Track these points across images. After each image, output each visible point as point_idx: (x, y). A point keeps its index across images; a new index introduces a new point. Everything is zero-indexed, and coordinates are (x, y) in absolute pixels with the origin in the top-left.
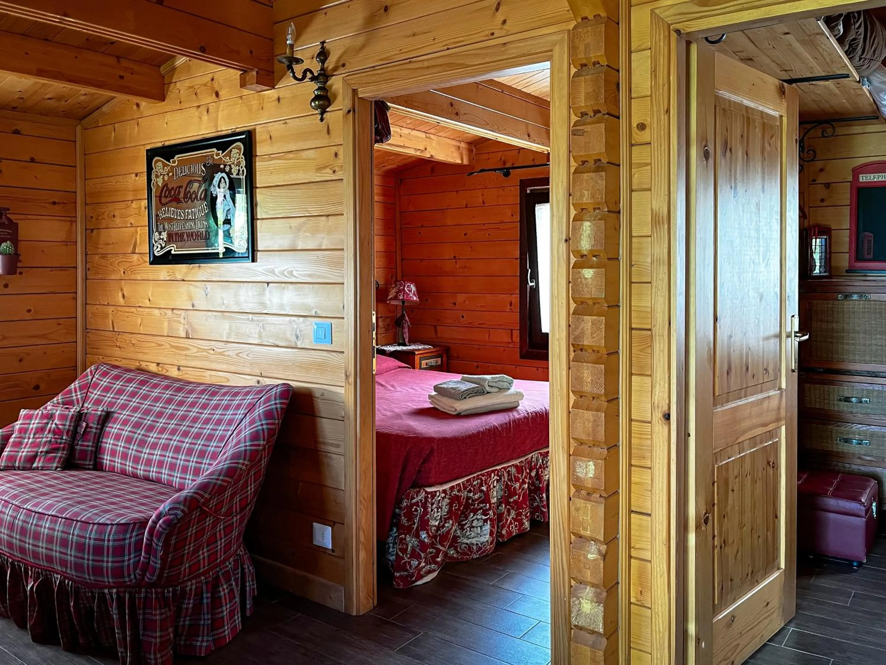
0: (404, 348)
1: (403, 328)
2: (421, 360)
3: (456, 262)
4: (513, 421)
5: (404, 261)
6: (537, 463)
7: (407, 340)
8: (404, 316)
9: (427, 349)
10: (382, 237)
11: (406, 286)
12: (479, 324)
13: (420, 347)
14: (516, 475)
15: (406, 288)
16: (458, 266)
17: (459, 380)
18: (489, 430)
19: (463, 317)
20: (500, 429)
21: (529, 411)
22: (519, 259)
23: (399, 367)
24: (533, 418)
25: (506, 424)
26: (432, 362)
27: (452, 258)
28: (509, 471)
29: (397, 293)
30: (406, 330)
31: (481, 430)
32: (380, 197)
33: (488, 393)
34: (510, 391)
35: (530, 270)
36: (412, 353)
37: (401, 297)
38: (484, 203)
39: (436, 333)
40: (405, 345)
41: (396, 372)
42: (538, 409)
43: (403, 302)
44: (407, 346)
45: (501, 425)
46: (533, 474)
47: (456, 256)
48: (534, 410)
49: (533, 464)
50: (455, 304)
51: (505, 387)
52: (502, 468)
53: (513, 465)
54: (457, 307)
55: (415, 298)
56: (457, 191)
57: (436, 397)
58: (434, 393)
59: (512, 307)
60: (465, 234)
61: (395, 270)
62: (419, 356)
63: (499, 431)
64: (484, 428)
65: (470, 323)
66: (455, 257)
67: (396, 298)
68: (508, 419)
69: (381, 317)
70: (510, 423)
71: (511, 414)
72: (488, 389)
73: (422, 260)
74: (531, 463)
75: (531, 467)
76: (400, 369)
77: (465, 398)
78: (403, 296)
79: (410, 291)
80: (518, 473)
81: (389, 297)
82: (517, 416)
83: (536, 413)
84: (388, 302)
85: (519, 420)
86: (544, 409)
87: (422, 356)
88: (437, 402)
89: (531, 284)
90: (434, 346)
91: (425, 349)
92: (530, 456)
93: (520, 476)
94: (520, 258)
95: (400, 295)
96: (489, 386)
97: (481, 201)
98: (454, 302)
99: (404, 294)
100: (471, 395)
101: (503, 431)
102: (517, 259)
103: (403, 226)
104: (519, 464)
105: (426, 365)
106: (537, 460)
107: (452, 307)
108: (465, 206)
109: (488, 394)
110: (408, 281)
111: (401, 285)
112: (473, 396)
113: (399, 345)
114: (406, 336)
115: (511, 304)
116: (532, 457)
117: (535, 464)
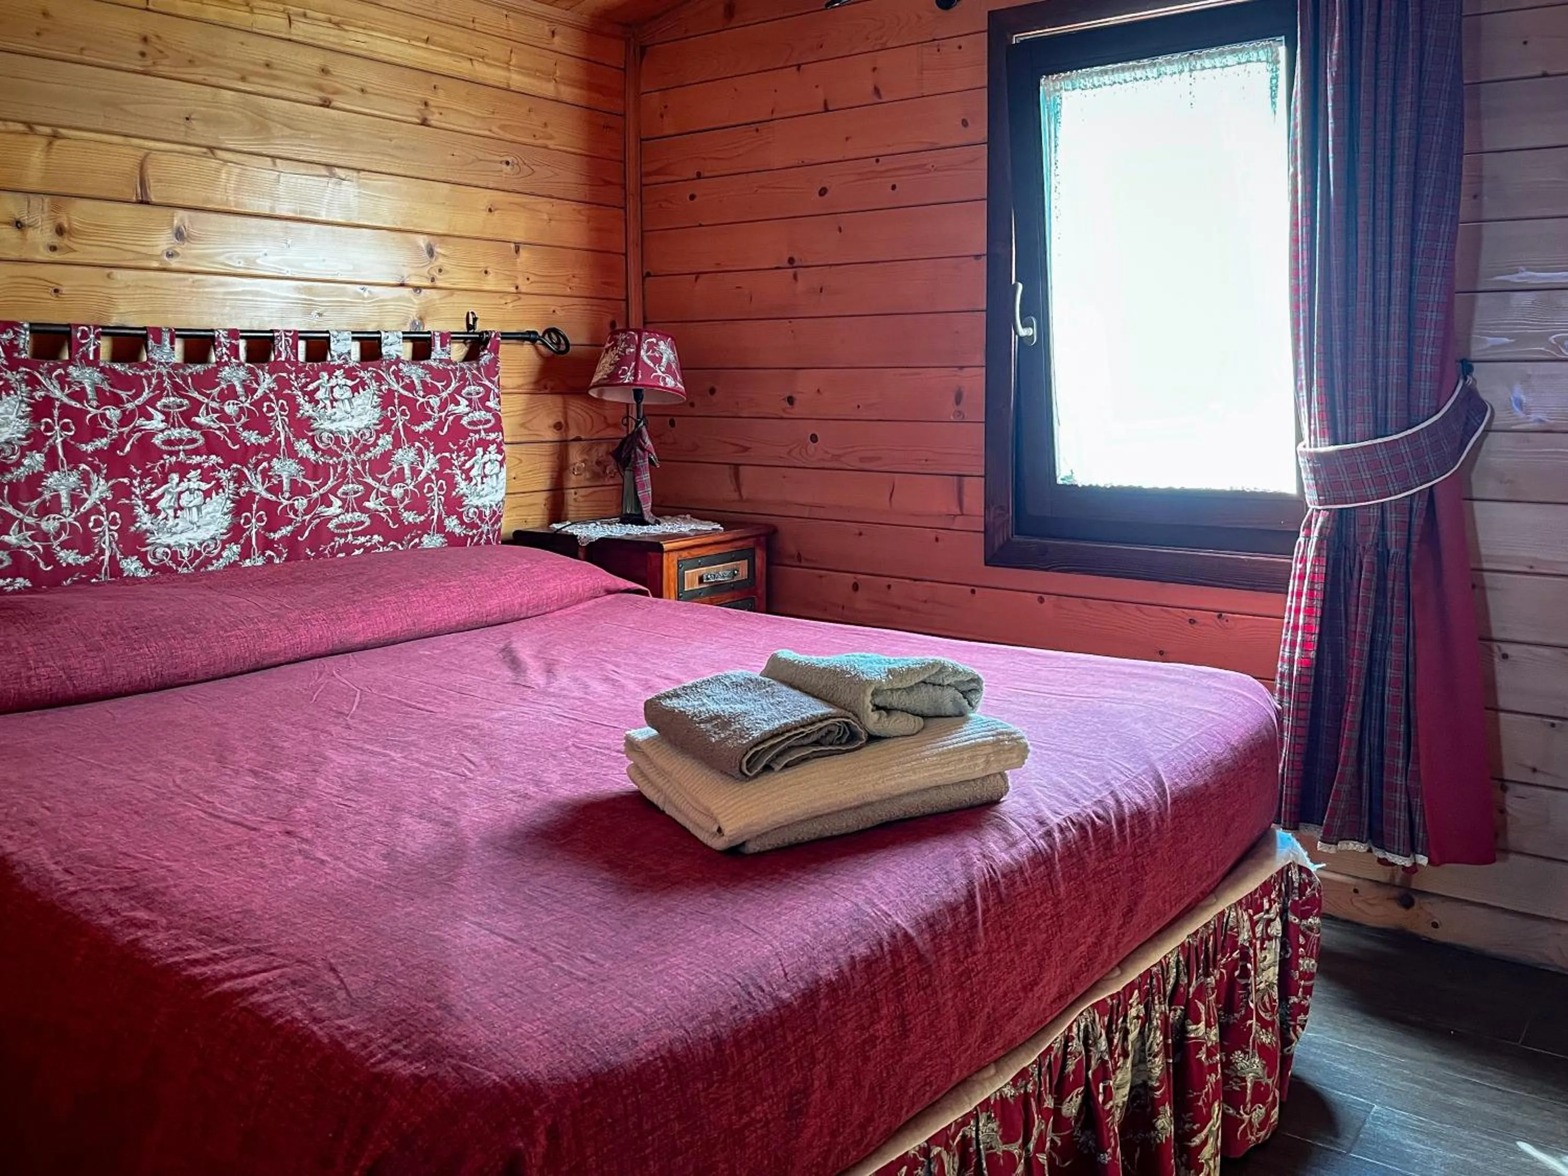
0: (635, 531)
1: (636, 471)
2: (682, 565)
3: (795, 277)
4: (984, 888)
5: (648, 279)
6: (1089, 1058)
7: (647, 507)
8: (639, 433)
9: (707, 533)
10: (581, 207)
11: (645, 346)
12: (862, 460)
13: (685, 528)
14: (1000, 1148)
15: (642, 353)
16: (800, 286)
17: (756, 675)
18: (870, 963)
19: (814, 438)
20: (923, 942)
21: (1055, 821)
22: (985, 258)
23: (609, 592)
24: (1069, 852)
25: (953, 909)
26: (720, 572)
27: (785, 263)
28: (965, 1141)
29: (618, 365)
30: (646, 477)
31: (827, 971)
32: (577, 91)
33: (873, 738)
34: (967, 728)
35: (1020, 286)
36: (654, 547)
37: (628, 378)
38: (877, 91)
39: (738, 488)
40: (640, 521)
41: (597, 605)
42: (1087, 807)
43: (638, 395)
44: (647, 523)
45: (931, 923)
46: (1071, 1108)
47: (796, 257)
48: (1071, 811)
49: (1071, 1067)
50: (791, 400)
51: (949, 708)
52: (932, 1141)
53: (985, 1105)
54: (797, 411)
55: (670, 382)
56: (799, 66)
57: (648, 751)
58: (644, 733)
59: (960, 408)
60: (823, 192)
61: (623, 304)
62: (675, 556)
63: (920, 958)
64: (843, 958)
65: (837, 457)
66: (791, 260)
67: (612, 380)
68: (960, 882)
69: (578, 439)
70: (971, 896)
71: (973, 847)
72: (873, 721)
73: (698, 274)
74: (1064, 1065)
75: (1063, 1077)
76: (609, 597)
77: (768, 768)
78: (635, 375)
79: (657, 360)
80: (1008, 1138)
81: (595, 380)
82: (1003, 857)
83: (1082, 827)
84: (593, 393)
85: (1012, 874)
86: (1111, 802)
87: (685, 554)
88: (653, 776)
89: (1023, 332)
90: (728, 525)
91: (698, 534)
92: (1058, 1034)
93: (1015, 1149)
94: (988, 254)
95: (624, 372)
96: (877, 708)
97: (871, 88)
98: (788, 394)
99: (636, 368)
100: (796, 755)
101: (937, 949)
102: (977, 257)
103: (645, 181)
104: (1009, 1092)
105: (701, 580)
106: (1088, 1040)
107: (784, 410)
108: (821, 108)
109: (874, 748)
110: (652, 333)
111: (629, 343)
112: (805, 759)
113: (626, 520)
114: (646, 492)
115: (958, 400)
116: (1068, 1039)
117: (1079, 1063)
